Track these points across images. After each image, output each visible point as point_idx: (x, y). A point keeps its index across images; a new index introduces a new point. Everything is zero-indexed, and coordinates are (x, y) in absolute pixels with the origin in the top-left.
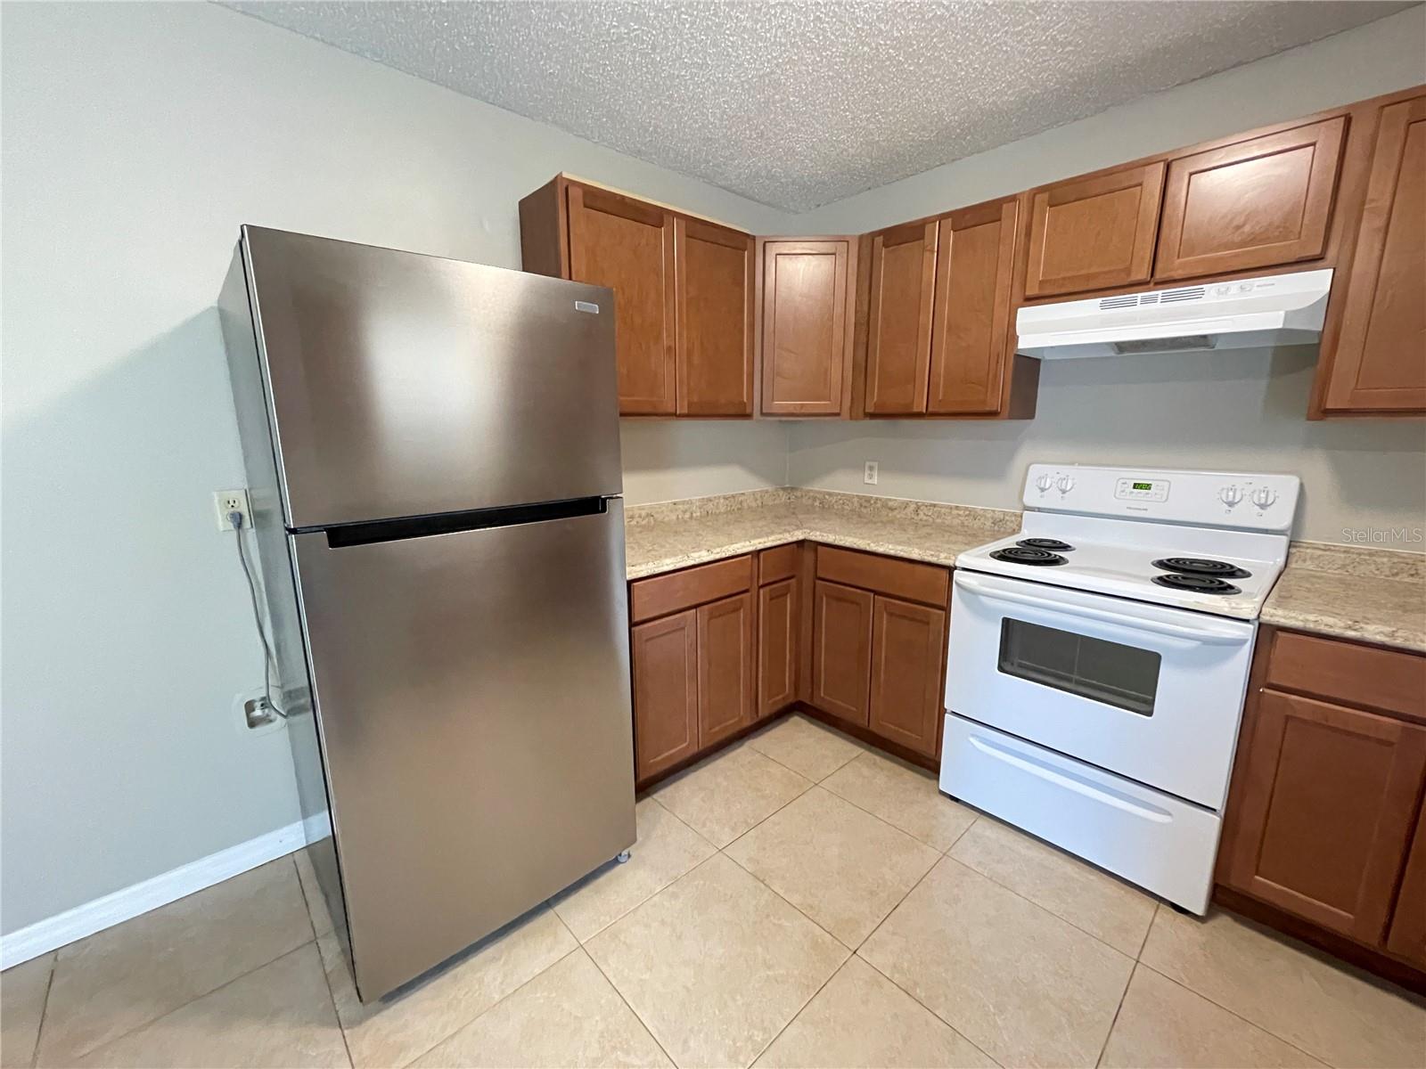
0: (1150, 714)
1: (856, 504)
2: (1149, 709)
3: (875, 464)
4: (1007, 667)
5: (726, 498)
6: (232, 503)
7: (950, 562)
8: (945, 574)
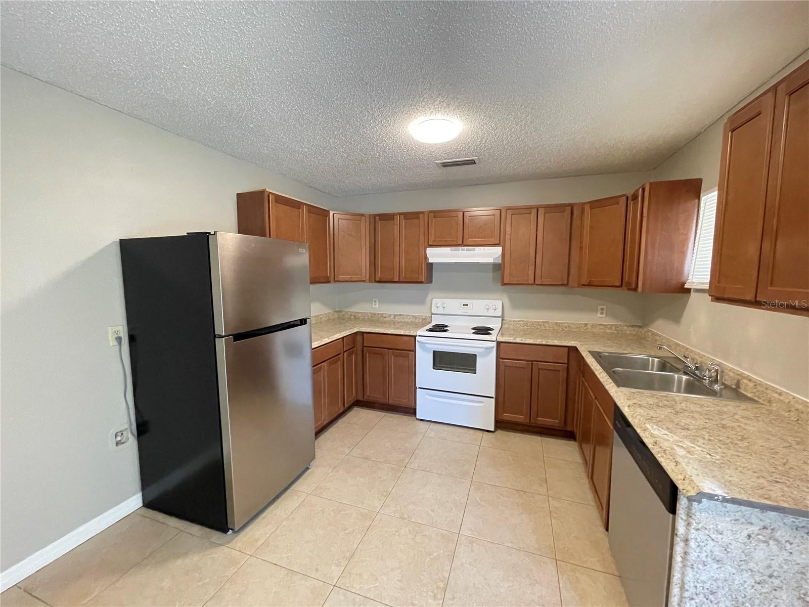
0: (475, 373)
1: (370, 316)
2: (474, 372)
3: (377, 300)
4: (436, 368)
5: (315, 317)
6: (116, 332)
7: (414, 334)
8: (413, 338)
